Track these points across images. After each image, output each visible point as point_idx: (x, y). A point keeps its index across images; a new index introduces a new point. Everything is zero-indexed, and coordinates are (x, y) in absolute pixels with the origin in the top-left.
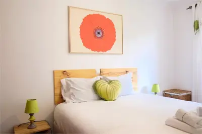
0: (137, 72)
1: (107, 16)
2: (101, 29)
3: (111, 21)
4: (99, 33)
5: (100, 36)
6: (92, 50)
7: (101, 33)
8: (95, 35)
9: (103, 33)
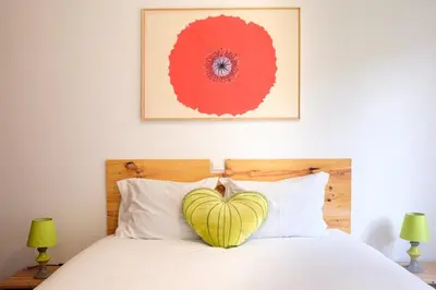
0: (350, 171)
1: (248, 17)
2: (229, 55)
3: (262, 28)
4: (222, 66)
5: (224, 73)
6: (201, 111)
7: (229, 67)
8: (212, 73)
9: (234, 64)
